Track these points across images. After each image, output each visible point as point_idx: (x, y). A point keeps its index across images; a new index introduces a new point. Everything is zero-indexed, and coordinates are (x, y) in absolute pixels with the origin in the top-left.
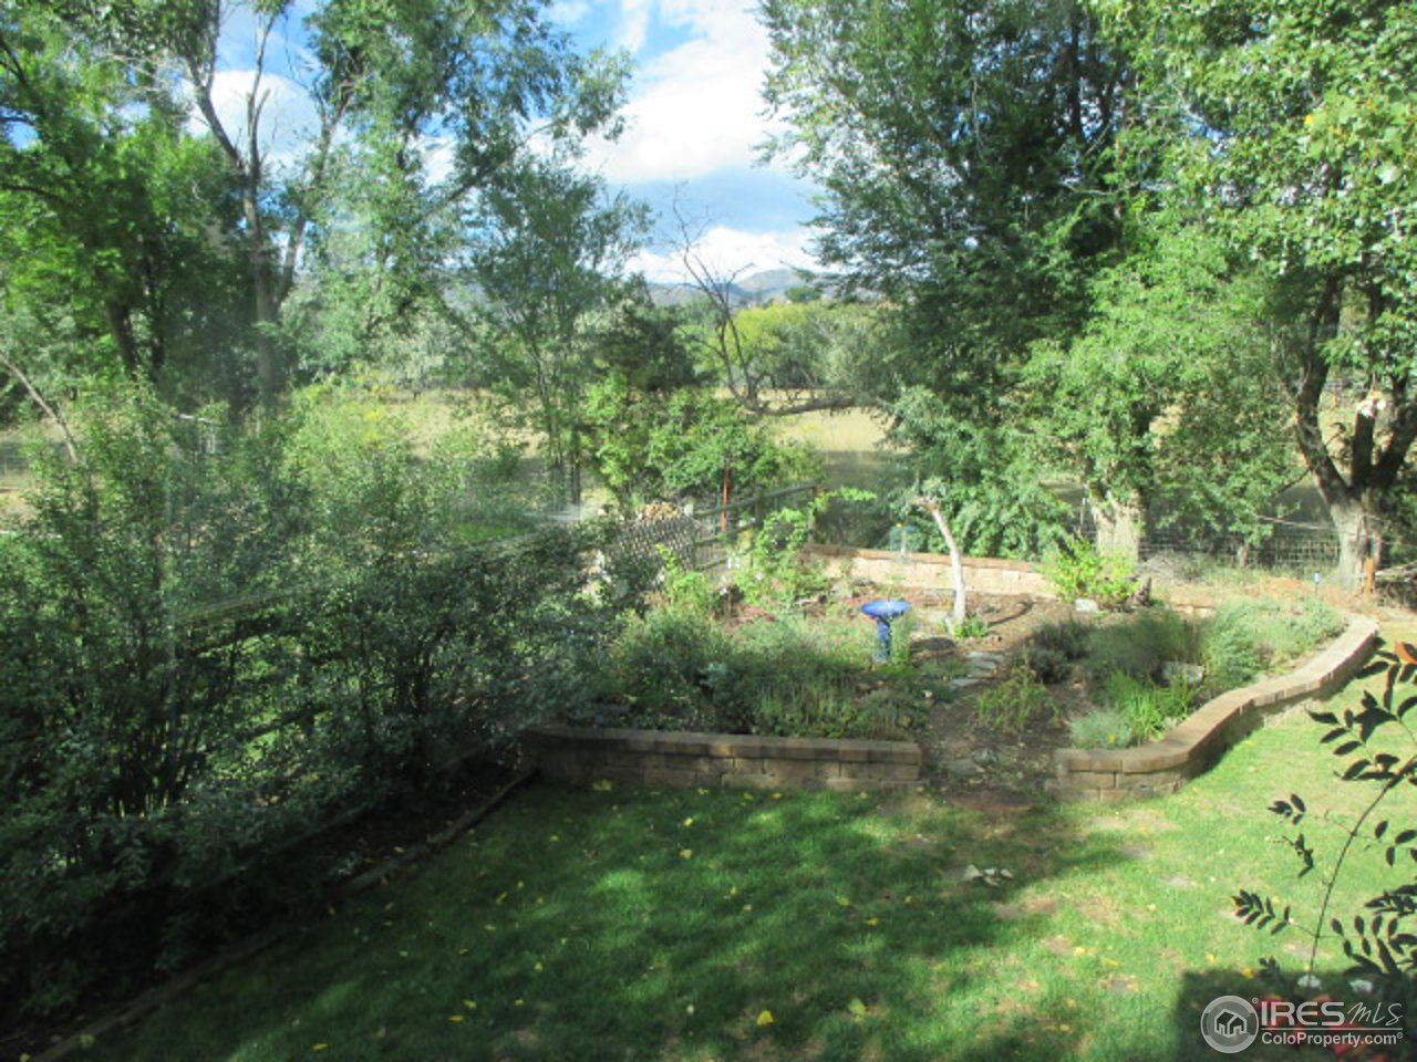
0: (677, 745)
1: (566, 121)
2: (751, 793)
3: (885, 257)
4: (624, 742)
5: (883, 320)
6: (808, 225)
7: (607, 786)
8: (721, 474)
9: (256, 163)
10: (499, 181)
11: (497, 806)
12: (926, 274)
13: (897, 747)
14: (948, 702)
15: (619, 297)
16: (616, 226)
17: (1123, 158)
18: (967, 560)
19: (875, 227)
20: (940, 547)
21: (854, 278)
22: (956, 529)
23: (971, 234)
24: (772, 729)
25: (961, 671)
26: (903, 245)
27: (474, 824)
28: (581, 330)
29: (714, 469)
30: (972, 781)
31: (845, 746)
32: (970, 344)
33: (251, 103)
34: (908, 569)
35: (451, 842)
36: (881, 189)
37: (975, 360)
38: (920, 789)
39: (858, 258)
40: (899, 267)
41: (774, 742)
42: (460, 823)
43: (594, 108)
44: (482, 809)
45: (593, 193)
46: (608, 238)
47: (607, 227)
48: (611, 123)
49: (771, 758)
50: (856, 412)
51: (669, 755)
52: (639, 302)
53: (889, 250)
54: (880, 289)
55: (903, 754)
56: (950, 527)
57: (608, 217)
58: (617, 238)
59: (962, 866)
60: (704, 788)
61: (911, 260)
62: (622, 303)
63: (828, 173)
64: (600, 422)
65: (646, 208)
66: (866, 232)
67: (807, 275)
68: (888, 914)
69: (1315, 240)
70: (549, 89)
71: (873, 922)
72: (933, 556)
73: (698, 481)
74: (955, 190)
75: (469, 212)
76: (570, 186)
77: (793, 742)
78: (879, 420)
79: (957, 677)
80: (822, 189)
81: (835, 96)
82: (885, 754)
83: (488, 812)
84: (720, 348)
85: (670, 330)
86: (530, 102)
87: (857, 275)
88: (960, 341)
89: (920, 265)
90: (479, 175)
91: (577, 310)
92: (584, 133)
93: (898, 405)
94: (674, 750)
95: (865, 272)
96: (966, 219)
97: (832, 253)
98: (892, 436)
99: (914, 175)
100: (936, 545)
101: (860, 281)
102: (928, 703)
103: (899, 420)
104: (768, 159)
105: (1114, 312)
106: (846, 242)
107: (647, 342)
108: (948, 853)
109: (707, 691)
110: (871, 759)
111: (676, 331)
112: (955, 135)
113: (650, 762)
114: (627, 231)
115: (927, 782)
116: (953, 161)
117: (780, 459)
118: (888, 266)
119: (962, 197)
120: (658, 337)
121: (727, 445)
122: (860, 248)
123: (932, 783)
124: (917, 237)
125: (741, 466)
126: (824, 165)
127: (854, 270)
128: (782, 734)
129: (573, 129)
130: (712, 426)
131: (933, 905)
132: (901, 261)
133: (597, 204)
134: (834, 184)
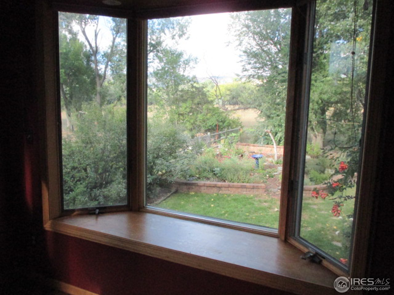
0: (209, 184)
1: (175, 35)
2: (226, 195)
3: (258, 70)
4: (197, 184)
5: (258, 87)
6: (238, 62)
7: (193, 193)
8: (216, 126)
9: (97, 47)
10: (158, 51)
11: (169, 197)
12: (268, 75)
13: (259, 185)
14: (272, 177)
15: (190, 81)
16: (189, 63)
17: (318, 45)
18: (279, 146)
19: (255, 63)
20: (272, 144)
21: (250, 76)
22: (276, 139)
23: (280, 64)
24: (231, 181)
25: (276, 171)
26: (262, 67)
27: (164, 200)
28: (180, 89)
29: (214, 125)
30: (277, 193)
31: (248, 185)
32: (280, 93)
33: (96, 32)
34: (264, 148)
35: (160, 203)
36: (257, 53)
37: (281, 97)
38: (265, 194)
39: (251, 70)
40: (261, 73)
41: (231, 184)
42: (161, 200)
43: (182, 32)
44: (166, 197)
45: (183, 55)
46: (187, 66)
47: (187, 62)
48: (186, 36)
49: (231, 187)
50: (250, 110)
51: (207, 186)
52: (195, 82)
53: (259, 68)
54: (257, 78)
55: (261, 186)
56: (274, 138)
57: (187, 60)
58: (189, 66)
59: (274, 209)
60: (216, 194)
61: (264, 71)
62: (191, 82)
63: (243, 49)
64: (185, 112)
65: (197, 58)
66: (253, 64)
67: (238, 75)
68: (257, 216)
69: (360, 67)
70: (171, 27)
71: (254, 218)
72: (270, 146)
73: (210, 128)
74: (276, 53)
75: (150, 59)
76: (177, 53)
77: (235, 184)
78: (256, 112)
79: (275, 172)
80: (242, 53)
81: (245, 29)
82: (257, 186)
83: (167, 198)
84: (215, 94)
85: (203, 89)
86: (166, 31)
87: (251, 75)
88: (277, 91)
89: (267, 72)
90: (153, 49)
91: (179, 84)
92: (180, 38)
93: (261, 108)
94: (208, 185)
95: (253, 74)
96: (279, 60)
97: (244, 69)
98: (260, 116)
99: (265, 49)
100: (271, 143)
101: (252, 76)
102: (267, 178)
103: (262, 112)
104: (228, 46)
105: (315, 84)
106: (248, 67)
107: (197, 92)
108: (271, 206)
109: (215, 174)
110: (253, 188)
111: (204, 90)
112: (276, 39)
113: (203, 188)
114: (192, 64)
115: (267, 193)
116: (275, 46)
117: (231, 122)
118: (258, 73)
119: (277, 55)
120: (200, 91)
121: (217, 118)
122: (252, 68)
123: (268, 193)
124: (266, 65)
125: (221, 124)
126: (242, 47)
127: (250, 74)
128: (233, 182)
129: (177, 37)
130: (214, 114)
131: (267, 215)
132: (262, 71)
133: (184, 57)
134: (245, 52)
